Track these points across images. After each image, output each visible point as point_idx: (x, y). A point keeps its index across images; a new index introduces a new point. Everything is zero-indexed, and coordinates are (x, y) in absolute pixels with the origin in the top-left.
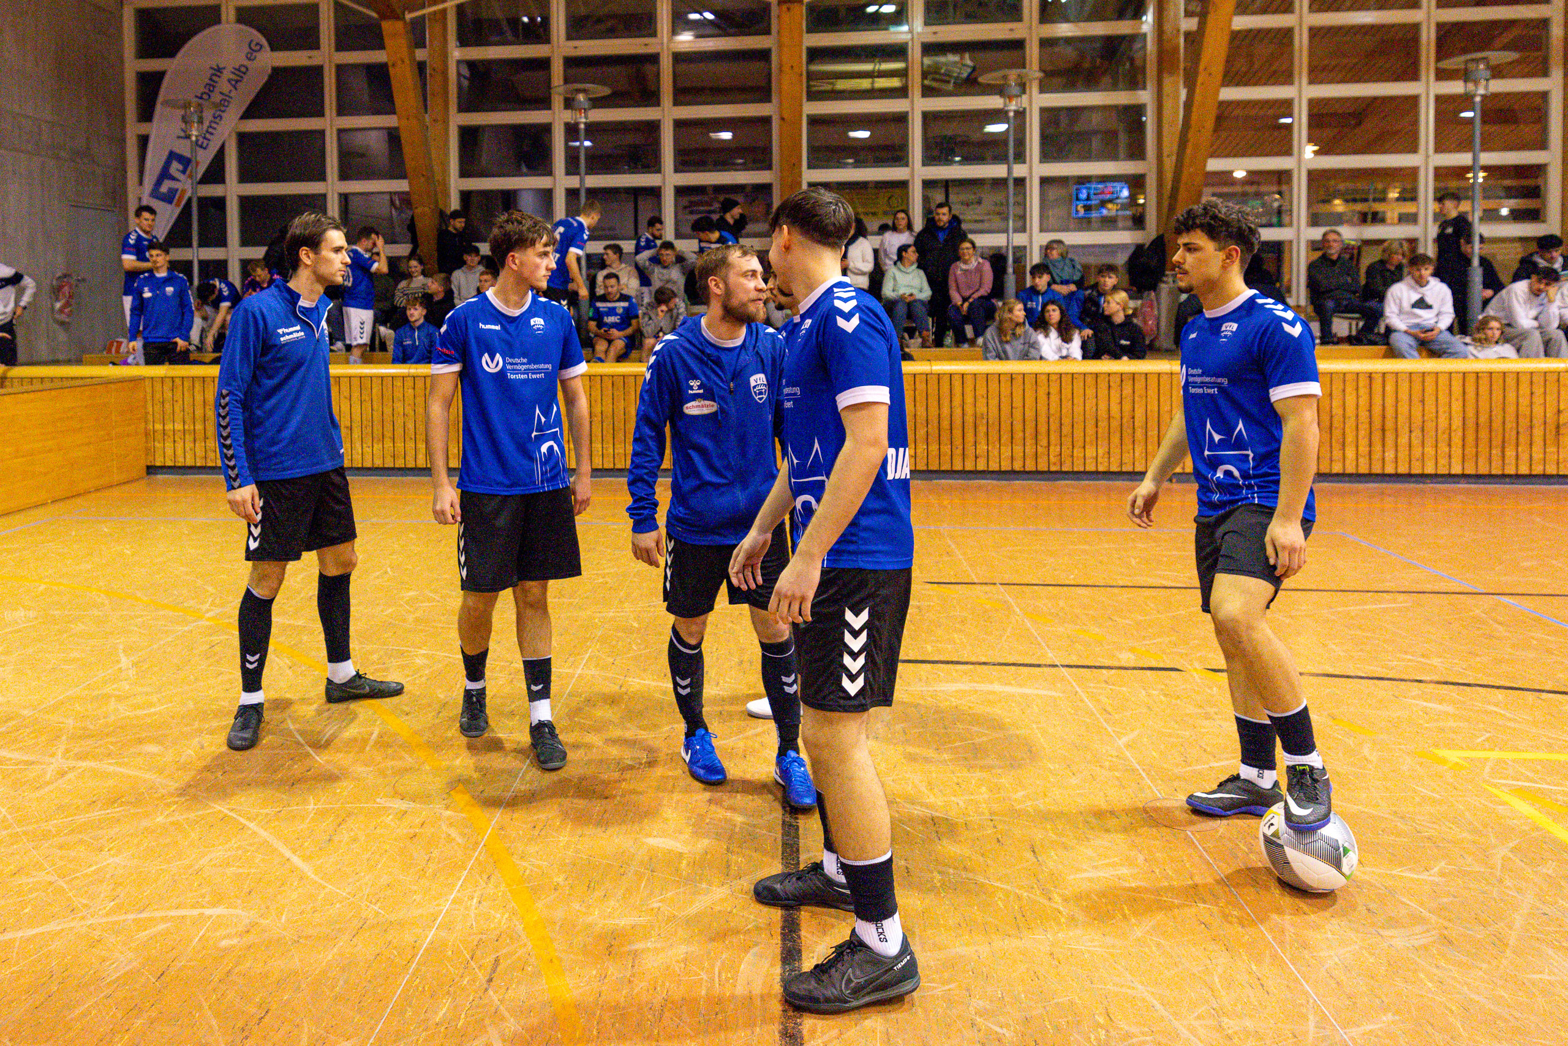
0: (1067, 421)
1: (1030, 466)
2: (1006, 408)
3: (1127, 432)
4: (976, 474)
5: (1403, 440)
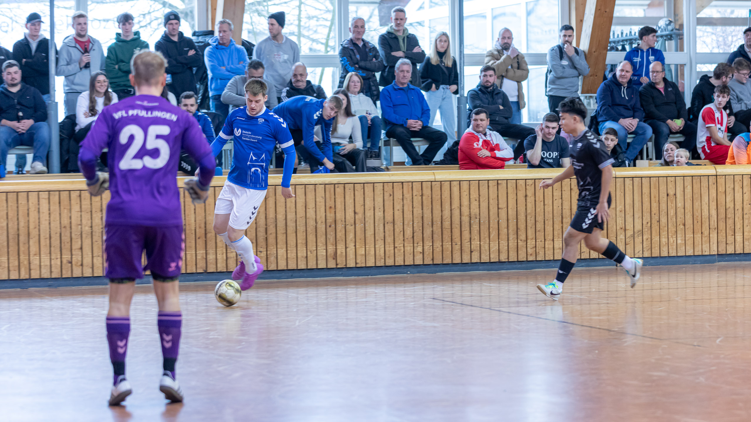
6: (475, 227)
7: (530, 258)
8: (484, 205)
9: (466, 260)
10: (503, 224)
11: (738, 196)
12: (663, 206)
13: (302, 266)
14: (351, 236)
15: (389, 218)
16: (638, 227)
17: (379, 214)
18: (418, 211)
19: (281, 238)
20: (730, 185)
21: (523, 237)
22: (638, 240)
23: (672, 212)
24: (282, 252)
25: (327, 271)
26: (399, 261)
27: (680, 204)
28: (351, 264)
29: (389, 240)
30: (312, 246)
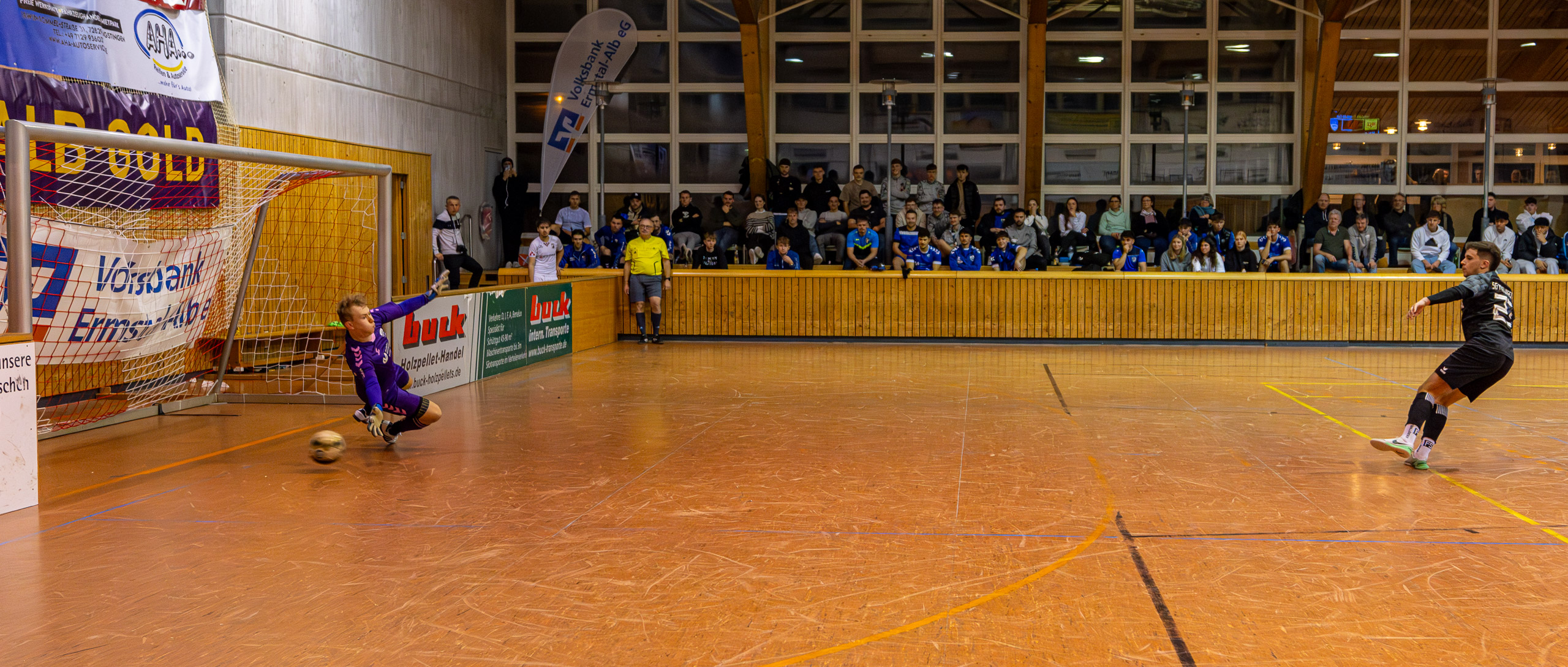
0: (1204, 308)
1: (1182, 336)
2: (1168, 301)
3: (1240, 314)
4: (1150, 341)
5: (1397, 321)
6: (1154, 313)
7: (1196, 337)
8: (1161, 298)
9: (1146, 336)
10: (1176, 311)
11: (1368, 297)
12: (1305, 303)
13: (1024, 335)
14: (1060, 316)
15: (1088, 302)
16: (1283, 317)
17: (1081, 301)
18: (1110, 300)
19: (1009, 315)
20: (1361, 290)
21: (1190, 321)
22: (1283, 327)
23: (1311, 307)
24: (1009, 325)
25: (1041, 340)
26: (1095, 336)
27: (1318, 302)
28: (1060, 336)
29: (1088, 319)
30: (1031, 322)
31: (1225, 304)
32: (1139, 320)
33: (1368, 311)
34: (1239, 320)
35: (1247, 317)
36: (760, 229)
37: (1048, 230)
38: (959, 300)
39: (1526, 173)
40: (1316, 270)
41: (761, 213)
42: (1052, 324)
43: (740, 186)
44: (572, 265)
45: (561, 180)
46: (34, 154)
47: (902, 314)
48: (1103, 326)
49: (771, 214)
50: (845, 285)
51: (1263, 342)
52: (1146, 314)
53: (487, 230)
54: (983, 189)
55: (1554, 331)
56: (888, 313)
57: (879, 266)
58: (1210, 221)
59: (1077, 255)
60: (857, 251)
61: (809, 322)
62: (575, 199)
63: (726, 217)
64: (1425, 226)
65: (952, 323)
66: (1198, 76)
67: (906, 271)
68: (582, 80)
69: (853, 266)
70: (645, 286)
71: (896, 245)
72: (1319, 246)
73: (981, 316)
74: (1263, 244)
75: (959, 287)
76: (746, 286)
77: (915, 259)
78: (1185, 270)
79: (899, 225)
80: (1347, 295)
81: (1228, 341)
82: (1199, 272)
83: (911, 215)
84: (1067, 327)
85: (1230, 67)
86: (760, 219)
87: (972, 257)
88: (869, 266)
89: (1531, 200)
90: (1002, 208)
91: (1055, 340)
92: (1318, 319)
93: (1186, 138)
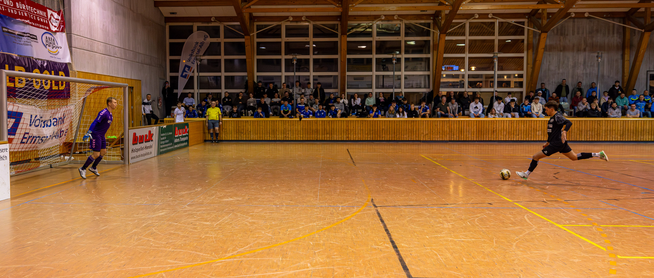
0: (400, 130)
1: (393, 139)
2: (388, 128)
3: (412, 132)
4: (382, 141)
5: (465, 134)
6: (384, 132)
7: (398, 140)
8: (386, 126)
9: (381, 139)
10: (391, 131)
11: (455, 126)
12: (434, 128)
13: (340, 139)
14: (352, 133)
16: (427, 133)
17: (359, 128)
18: (369, 127)
19: (335, 133)
20: (453, 123)
22: (427, 136)
23: (436, 129)
24: (335, 136)
27: (439, 127)
28: (352, 139)
29: (362, 134)
30: (342, 135)
31: (408, 129)
32: (379, 134)
33: (455, 130)
34: (412, 134)
35: (415, 132)
36: (252, 104)
37: (348, 104)
38: (318, 128)
39: (508, 84)
40: (438, 117)
41: (252, 99)
42: (350, 136)
43: (245, 90)
44: (189, 117)
45: (185, 88)
46: (8, 81)
47: (299, 132)
48: (366, 136)
49: (255, 99)
50: (280, 123)
51: (420, 141)
52: (381, 132)
53: (160, 105)
54: (326, 91)
55: (517, 137)
56: (294, 132)
57: (292, 117)
58: (402, 101)
59: (358, 112)
60: (284, 112)
61: (268, 135)
62: (190, 95)
63: (240, 100)
64: (474, 102)
65: (316, 135)
66: (398, 52)
67: (301, 118)
68: (192, 55)
69: (283, 117)
70: (213, 124)
71: (297, 109)
72: (439, 109)
73: (326, 133)
74: (420, 108)
75: (318, 124)
76: (247, 124)
77: (304, 114)
78: (394, 117)
79: (298, 103)
80: (448, 125)
81: (409, 141)
82: (398, 118)
83: (303, 99)
84: (355, 136)
85: (409, 49)
86: (252, 101)
87: (323, 113)
88: (288, 116)
89: (509, 93)
90: (333, 97)
91: (351, 141)
92: (439, 133)
93: (394, 73)
